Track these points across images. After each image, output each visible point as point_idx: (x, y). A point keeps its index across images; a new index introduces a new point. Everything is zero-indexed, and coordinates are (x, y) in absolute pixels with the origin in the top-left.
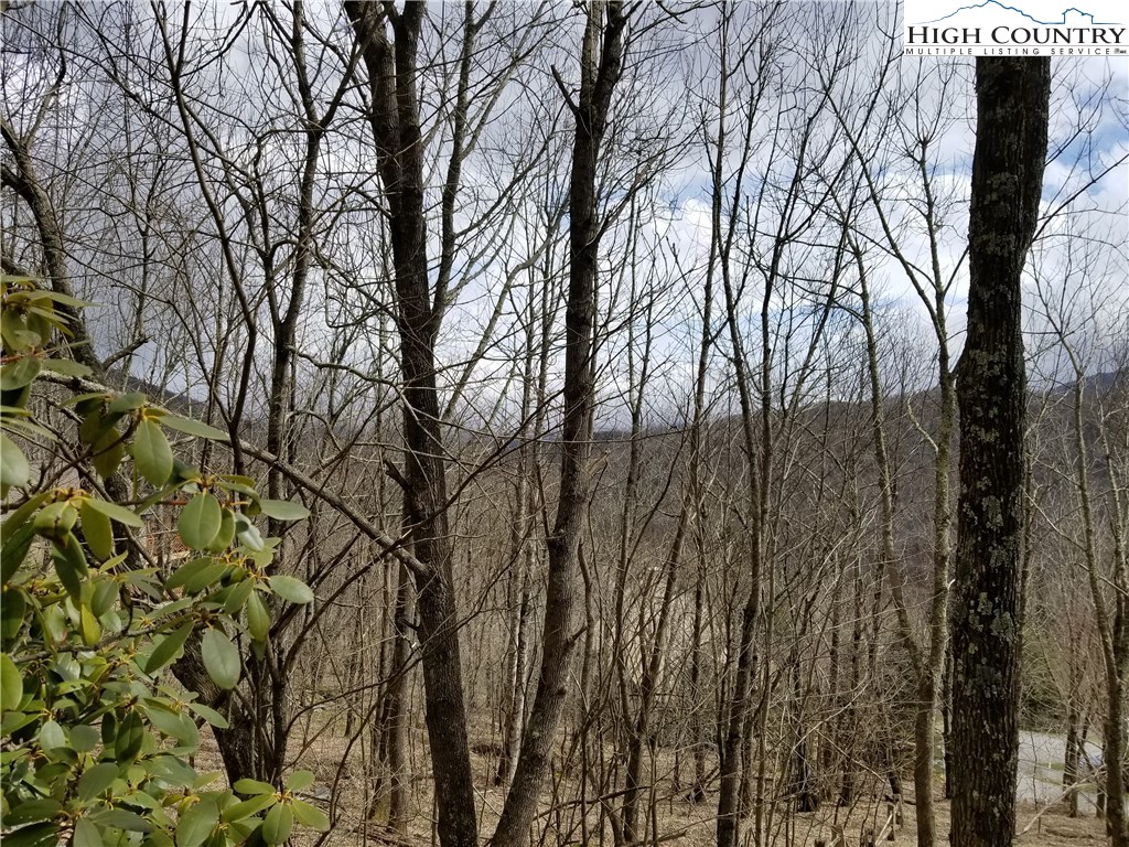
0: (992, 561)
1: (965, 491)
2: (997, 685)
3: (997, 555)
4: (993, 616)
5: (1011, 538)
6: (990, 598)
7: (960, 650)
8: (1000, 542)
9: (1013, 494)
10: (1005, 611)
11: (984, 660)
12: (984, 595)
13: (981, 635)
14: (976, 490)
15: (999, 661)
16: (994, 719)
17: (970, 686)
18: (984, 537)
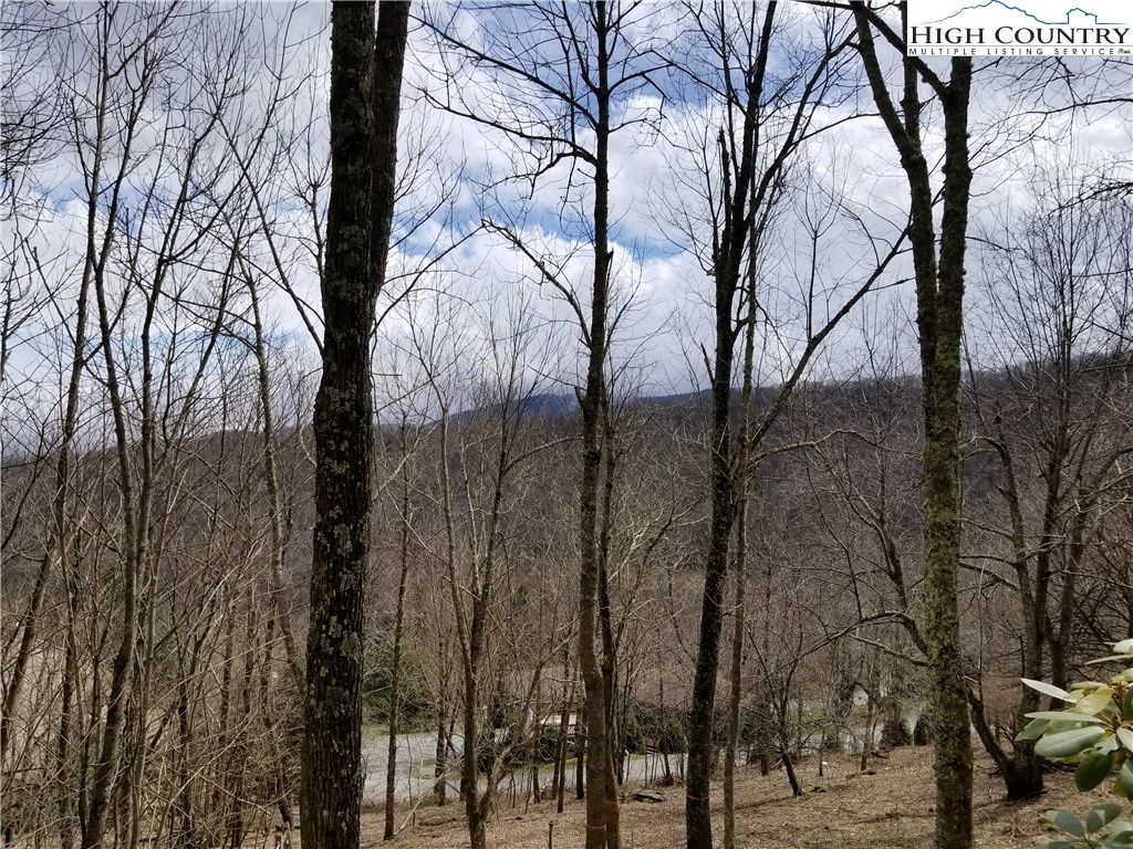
0: (342, 586)
1: (320, 521)
2: (345, 703)
3: (346, 578)
4: (342, 638)
5: (359, 562)
6: (340, 621)
7: (313, 675)
8: (349, 567)
9: (361, 521)
10: (353, 631)
11: (334, 681)
12: (334, 618)
13: (332, 657)
14: (329, 519)
15: (347, 680)
16: (342, 738)
17: (321, 708)
18: (335, 563)
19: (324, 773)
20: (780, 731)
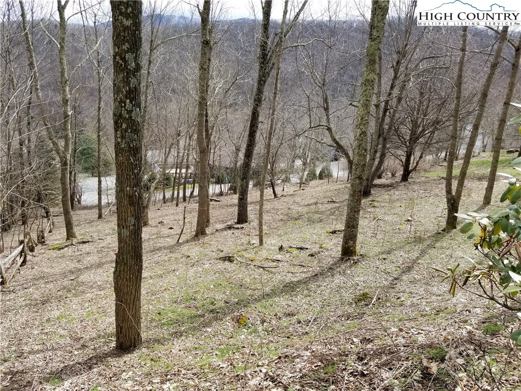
0: (131, 85)
1: (117, 51)
2: (135, 141)
3: (133, 81)
4: (132, 110)
5: (138, 74)
6: (131, 102)
7: (118, 127)
8: (134, 76)
9: (138, 53)
10: (137, 108)
11: (129, 131)
12: (128, 101)
13: (128, 119)
14: (122, 50)
15: (135, 130)
16: (135, 156)
17: (124, 143)
18: (127, 74)
19: (127, 171)
20: (271, 173)
